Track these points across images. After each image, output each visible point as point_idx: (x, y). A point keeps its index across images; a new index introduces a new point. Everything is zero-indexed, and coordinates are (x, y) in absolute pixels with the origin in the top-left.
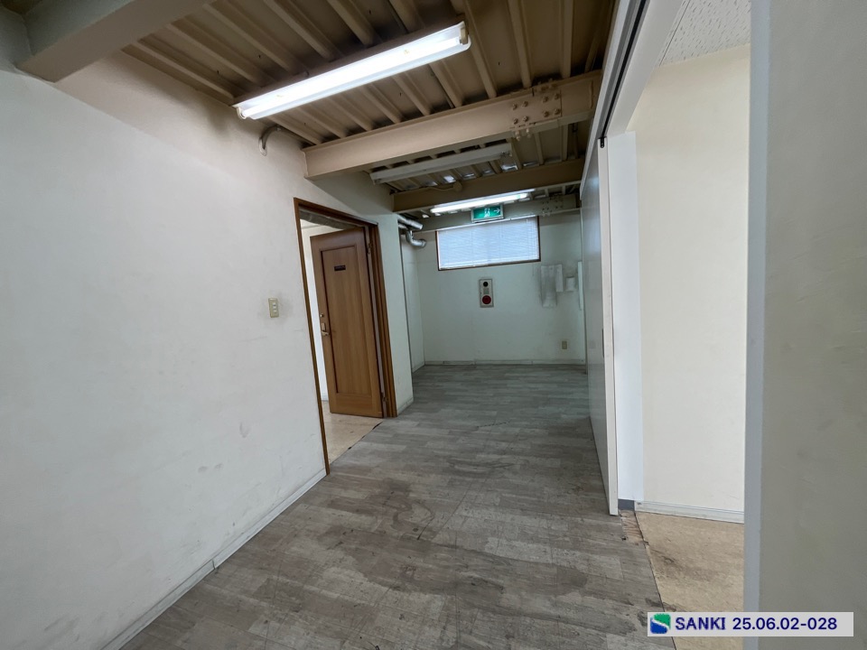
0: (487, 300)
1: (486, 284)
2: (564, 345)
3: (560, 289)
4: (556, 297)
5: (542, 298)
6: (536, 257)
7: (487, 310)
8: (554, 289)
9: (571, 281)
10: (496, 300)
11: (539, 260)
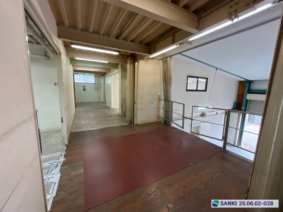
0: (84, 90)
1: (84, 87)
2: (99, 99)
3: (99, 89)
4: (98, 90)
5: (96, 90)
6: (94, 83)
7: (84, 92)
8: (98, 89)
9: (101, 88)
10: (86, 90)
11: (95, 83)
